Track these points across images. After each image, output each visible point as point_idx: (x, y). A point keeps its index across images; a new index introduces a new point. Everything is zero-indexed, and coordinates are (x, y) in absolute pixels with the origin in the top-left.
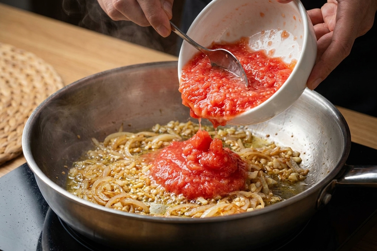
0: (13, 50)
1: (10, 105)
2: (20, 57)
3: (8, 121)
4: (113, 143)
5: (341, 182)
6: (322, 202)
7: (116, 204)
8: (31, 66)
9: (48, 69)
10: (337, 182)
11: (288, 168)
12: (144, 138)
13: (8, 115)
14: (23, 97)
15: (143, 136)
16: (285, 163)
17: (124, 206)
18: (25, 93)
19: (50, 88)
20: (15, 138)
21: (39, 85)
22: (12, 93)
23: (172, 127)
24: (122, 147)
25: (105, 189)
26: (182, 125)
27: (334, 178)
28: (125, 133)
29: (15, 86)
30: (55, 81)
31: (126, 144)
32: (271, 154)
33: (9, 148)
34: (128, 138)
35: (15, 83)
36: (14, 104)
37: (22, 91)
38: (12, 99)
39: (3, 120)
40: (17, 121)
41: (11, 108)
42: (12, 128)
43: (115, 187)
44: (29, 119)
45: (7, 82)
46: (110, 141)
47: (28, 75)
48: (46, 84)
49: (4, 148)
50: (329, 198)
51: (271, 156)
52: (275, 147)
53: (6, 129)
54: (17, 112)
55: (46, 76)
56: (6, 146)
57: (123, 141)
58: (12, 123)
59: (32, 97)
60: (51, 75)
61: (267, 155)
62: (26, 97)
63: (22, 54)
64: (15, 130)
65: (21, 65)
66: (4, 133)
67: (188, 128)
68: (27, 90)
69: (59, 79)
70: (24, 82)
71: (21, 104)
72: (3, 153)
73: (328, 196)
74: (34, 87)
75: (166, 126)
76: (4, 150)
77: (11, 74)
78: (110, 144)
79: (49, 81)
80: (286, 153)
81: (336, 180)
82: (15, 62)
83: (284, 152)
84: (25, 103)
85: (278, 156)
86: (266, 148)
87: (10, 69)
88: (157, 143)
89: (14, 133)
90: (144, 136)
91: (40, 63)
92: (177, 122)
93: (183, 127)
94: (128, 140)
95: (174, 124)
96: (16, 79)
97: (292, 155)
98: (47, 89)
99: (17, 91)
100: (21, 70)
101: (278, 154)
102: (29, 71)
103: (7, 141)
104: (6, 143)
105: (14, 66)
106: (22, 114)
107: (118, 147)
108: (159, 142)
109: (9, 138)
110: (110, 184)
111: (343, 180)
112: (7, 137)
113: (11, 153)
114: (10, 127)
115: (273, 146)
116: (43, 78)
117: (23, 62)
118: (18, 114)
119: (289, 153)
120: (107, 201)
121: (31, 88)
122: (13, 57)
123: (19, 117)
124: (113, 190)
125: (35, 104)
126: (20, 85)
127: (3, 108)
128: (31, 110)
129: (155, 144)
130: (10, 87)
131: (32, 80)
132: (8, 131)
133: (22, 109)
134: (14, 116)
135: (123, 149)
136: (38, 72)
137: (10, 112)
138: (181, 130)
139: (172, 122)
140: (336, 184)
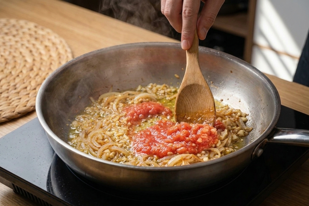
0: (36, 27)
1: (32, 70)
2: (40, 32)
3: (30, 82)
4: (105, 101)
5: (270, 140)
6: (256, 155)
7: (105, 150)
8: (49, 39)
9: (61, 42)
10: (267, 141)
11: (237, 126)
12: (128, 96)
13: (30, 78)
14: (42, 64)
15: (127, 94)
16: (235, 122)
17: (111, 152)
18: (44, 60)
19: (62, 57)
20: (35, 96)
21: (54, 54)
22: (34, 60)
23: (151, 88)
24: (112, 103)
25: (97, 139)
26: (158, 86)
27: (266, 138)
28: (114, 93)
29: (36, 55)
30: (66, 51)
31: (114, 102)
32: (225, 114)
33: (30, 102)
34: (116, 97)
35: (36, 52)
36: (35, 69)
37: (41, 59)
38: (34, 65)
39: (27, 81)
40: (36, 82)
41: (33, 72)
42: (33, 88)
43: (105, 137)
44: (45, 80)
45: (31, 51)
46: (102, 99)
47: (46, 46)
48: (59, 54)
49: (26, 102)
50: (261, 152)
51: (225, 116)
52: (229, 108)
53: (28, 88)
54: (37, 75)
55: (60, 47)
56: (28, 101)
57: (112, 99)
58: (33, 84)
59: (48, 64)
60: (64, 46)
61: (223, 115)
62: (44, 63)
63: (42, 29)
64: (35, 89)
65: (41, 39)
66: (27, 91)
67: (162, 89)
68: (45, 58)
69: (69, 50)
70: (43, 52)
71: (40, 69)
72: (25, 106)
73: (260, 151)
74: (50, 56)
75: (146, 87)
76: (27, 104)
77: (34, 45)
78: (102, 101)
79: (62, 51)
80: (236, 114)
81: (267, 139)
82: (37, 36)
83: (235, 113)
84: (43, 69)
85: (230, 116)
86: (221, 109)
87: (33, 41)
88: (138, 100)
89: (34, 91)
90: (129, 95)
91: (55, 37)
92: (155, 85)
93: (159, 88)
94: (116, 98)
95: (152, 86)
96: (38, 49)
97: (241, 116)
98: (60, 58)
99: (38, 59)
100: (42, 42)
101: (230, 115)
102: (47, 43)
103: (29, 97)
104: (27, 99)
105: (36, 39)
106: (40, 77)
107: (109, 104)
108: (139, 99)
109: (30, 95)
110: (101, 134)
111: (272, 139)
112: (29, 94)
113: (32, 107)
114: (31, 86)
115: (226, 108)
116: (57, 48)
117: (43, 36)
118: (38, 77)
119: (239, 114)
120: (99, 148)
121: (48, 56)
122: (36, 32)
123: (39, 79)
124: (103, 139)
125: (50, 69)
126: (40, 54)
127: (27, 71)
128: (48, 74)
129: (136, 100)
130: (33, 55)
131: (49, 51)
132: (30, 90)
133: (40, 73)
134: (35, 79)
135: (112, 105)
136: (54, 44)
137: (32, 75)
138: (157, 90)
139: (151, 84)
140: (267, 142)
